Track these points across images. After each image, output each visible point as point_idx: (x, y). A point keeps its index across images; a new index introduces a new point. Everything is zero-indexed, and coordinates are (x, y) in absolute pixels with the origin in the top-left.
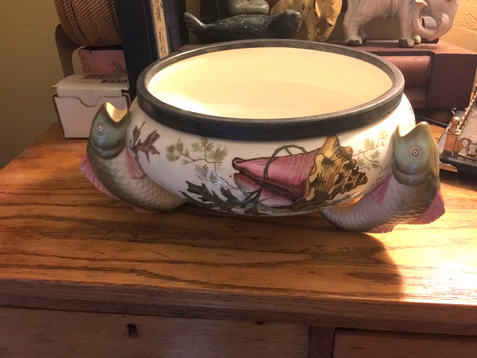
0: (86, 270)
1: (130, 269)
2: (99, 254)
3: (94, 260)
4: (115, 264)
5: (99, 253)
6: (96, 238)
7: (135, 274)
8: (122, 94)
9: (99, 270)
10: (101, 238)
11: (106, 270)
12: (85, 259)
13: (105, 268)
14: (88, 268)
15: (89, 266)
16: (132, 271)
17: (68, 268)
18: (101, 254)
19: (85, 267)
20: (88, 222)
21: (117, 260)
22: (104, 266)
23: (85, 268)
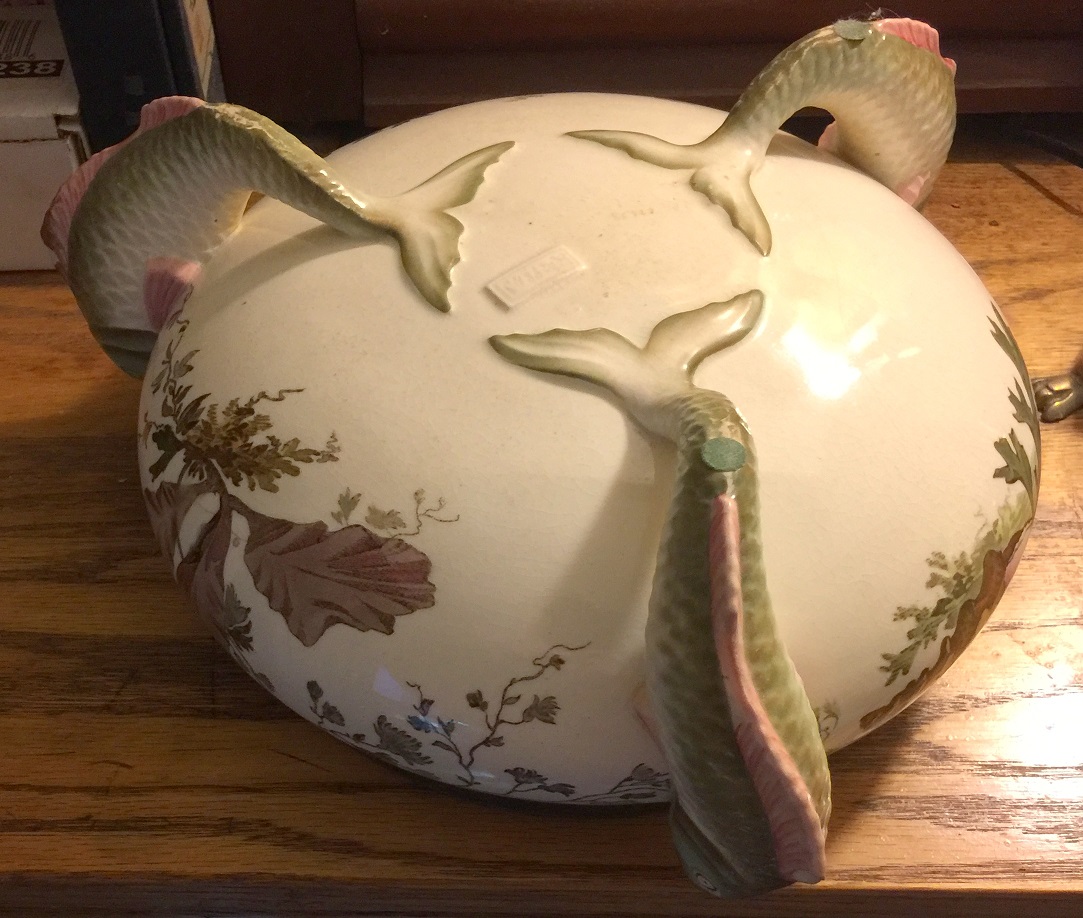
0: (91, 828)
1: (221, 819)
2: (114, 768)
3: (106, 791)
4: (174, 804)
5: (115, 763)
6: (91, 709)
7: (238, 838)
8: (59, 131)
9: (129, 828)
10: (108, 708)
11: (151, 828)
12: (77, 789)
13: (144, 820)
14: (95, 821)
15: (99, 813)
16: (228, 826)
17: (37, 826)
18: (121, 769)
19: (88, 818)
20: (48, 643)
21: (175, 788)
22: (142, 814)
23: (87, 824)
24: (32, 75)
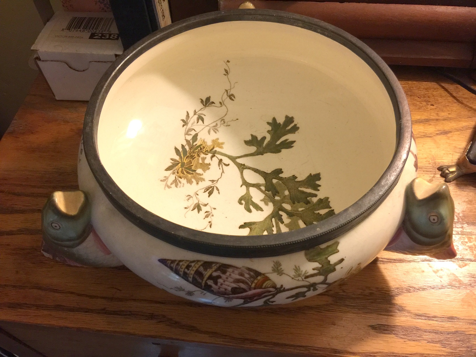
0: (105, 313)
1: (149, 313)
2: (115, 290)
3: (111, 299)
7: (154, 321)
11: (125, 315)
12: (102, 298)
13: (123, 311)
14: (107, 311)
15: (108, 308)
18: (118, 291)
24: (109, 39)
